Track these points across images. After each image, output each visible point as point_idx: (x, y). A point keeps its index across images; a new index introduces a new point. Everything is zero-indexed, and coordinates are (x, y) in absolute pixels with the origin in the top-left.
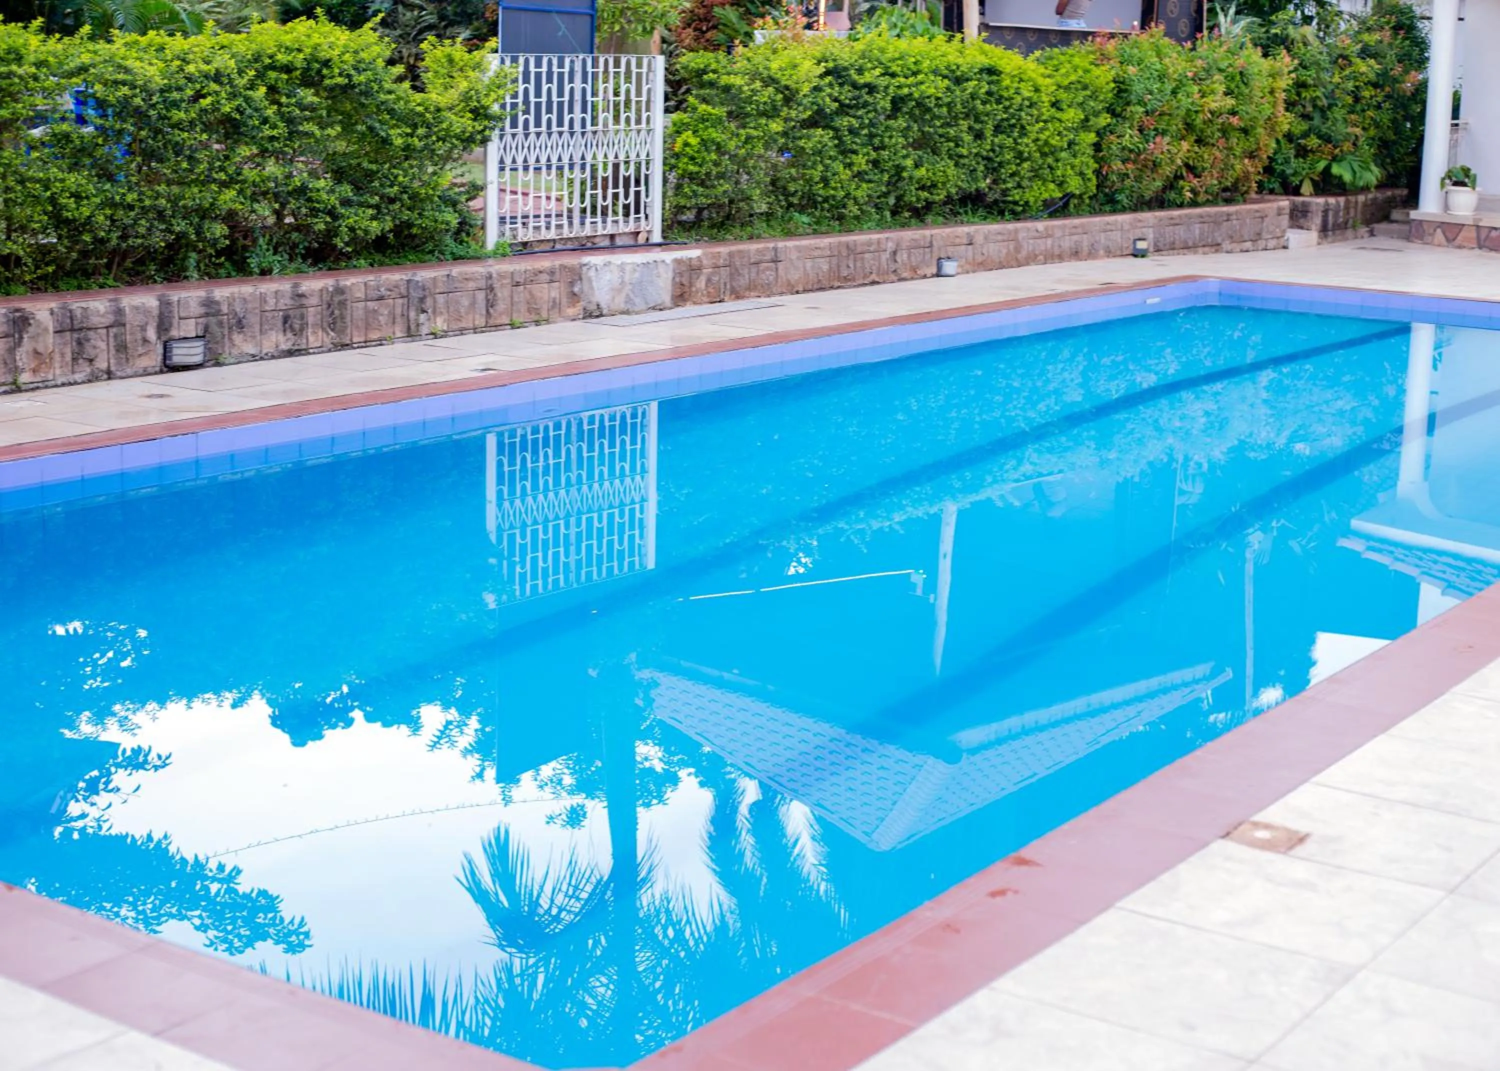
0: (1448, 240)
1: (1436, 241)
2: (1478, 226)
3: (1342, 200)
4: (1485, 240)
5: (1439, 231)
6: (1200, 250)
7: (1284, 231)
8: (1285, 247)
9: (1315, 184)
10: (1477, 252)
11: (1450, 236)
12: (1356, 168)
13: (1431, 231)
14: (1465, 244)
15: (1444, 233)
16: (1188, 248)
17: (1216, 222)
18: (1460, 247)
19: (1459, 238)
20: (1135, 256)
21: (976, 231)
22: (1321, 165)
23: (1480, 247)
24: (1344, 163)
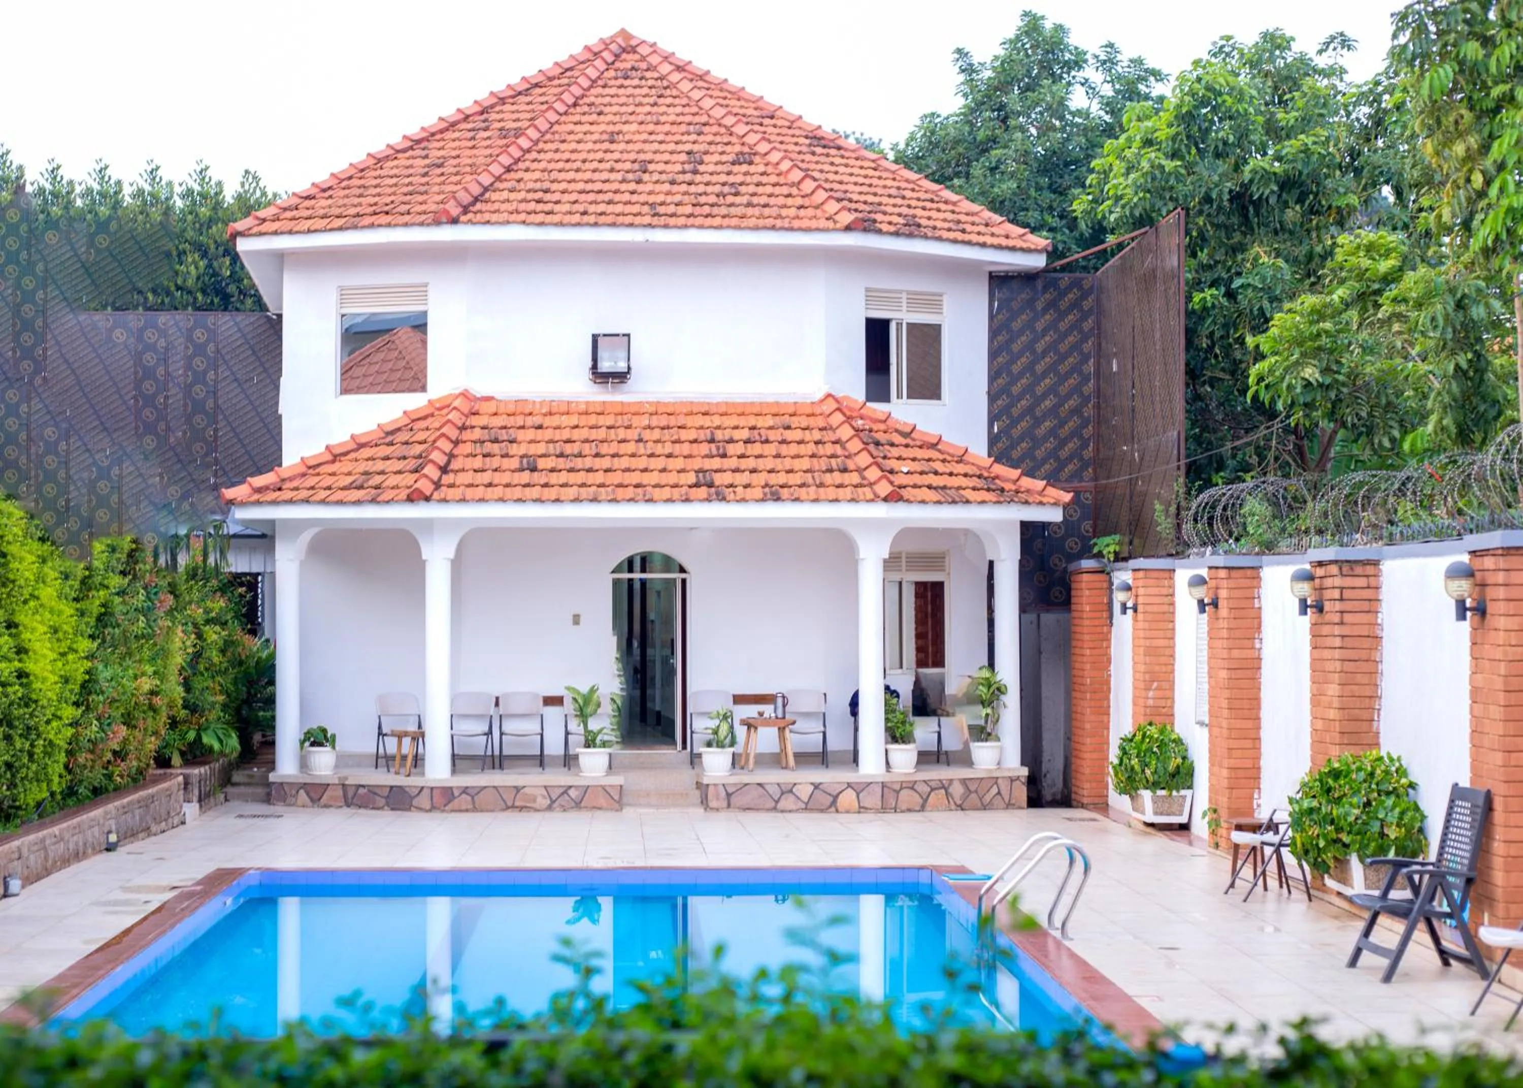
0: (312, 800)
1: (299, 802)
2: (343, 785)
3: (207, 767)
4: (353, 798)
5: (302, 792)
6: (141, 835)
7: (181, 807)
8: (183, 823)
9: (182, 754)
10: (346, 810)
11: (316, 797)
12: (222, 737)
13: (294, 792)
14: (331, 803)
15: (308, 794)
16: (133, 835)
17: (145, 804)
18: (326, 806)
19: (325, 797)
20: (108, 850)
21: (23, 843)
22: (192, 735)
23: (348, 806)
24: (210, 732)
